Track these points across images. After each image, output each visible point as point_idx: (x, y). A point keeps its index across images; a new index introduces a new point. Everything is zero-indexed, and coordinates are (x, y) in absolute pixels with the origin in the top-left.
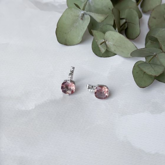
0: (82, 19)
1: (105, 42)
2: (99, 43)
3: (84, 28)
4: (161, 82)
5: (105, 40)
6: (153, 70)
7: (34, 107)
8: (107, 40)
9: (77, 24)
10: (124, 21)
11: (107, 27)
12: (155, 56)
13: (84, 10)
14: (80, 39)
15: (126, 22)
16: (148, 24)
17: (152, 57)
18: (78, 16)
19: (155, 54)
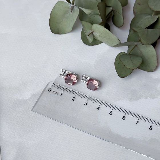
0: (72, 12)
1: (92, 33)
2: (87, 33)
3: (73, 20)
4: (141, 69)
5: (92, 31)
6: (132, 63)
7: (30, 96)
8: (93, 32)
9: (68, 15)
10: (111, 9)
11: (94, 17)
12: (136, 46)
13: (73, 4)
14: (70, 28)
15: (112, 10)
16: (133, 10)
17: (134, 46)
18: (69, 8)
19: (136, 44)
